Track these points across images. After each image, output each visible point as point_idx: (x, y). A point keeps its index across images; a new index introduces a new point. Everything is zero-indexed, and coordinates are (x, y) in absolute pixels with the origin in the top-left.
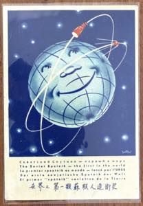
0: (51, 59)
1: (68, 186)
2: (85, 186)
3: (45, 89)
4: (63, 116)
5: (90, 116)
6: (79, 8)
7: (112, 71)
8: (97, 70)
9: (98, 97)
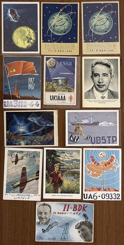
0: (95, 16)
1: (100, 50)
2: (105, 50)
3: (94, 24)
4: (99, 32)
5: (106, 32)
6: (102, 2)
7: (112, 20)
8: (108, 19)
9: (108, 27)
